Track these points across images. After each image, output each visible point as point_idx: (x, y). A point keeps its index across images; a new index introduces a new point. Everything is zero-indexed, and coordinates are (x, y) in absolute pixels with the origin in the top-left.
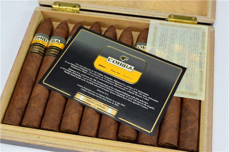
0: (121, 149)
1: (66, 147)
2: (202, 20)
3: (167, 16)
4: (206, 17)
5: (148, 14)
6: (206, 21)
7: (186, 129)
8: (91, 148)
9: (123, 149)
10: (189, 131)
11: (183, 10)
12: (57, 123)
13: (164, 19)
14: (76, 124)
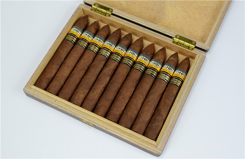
2: (199, 45)
3: (174, 35)
6: (203, 47)
8: (87, 118)
10: (154, 126)
11: (190, 32)
12: (69, 96)
13: (171, 37)
14: (80, 101)
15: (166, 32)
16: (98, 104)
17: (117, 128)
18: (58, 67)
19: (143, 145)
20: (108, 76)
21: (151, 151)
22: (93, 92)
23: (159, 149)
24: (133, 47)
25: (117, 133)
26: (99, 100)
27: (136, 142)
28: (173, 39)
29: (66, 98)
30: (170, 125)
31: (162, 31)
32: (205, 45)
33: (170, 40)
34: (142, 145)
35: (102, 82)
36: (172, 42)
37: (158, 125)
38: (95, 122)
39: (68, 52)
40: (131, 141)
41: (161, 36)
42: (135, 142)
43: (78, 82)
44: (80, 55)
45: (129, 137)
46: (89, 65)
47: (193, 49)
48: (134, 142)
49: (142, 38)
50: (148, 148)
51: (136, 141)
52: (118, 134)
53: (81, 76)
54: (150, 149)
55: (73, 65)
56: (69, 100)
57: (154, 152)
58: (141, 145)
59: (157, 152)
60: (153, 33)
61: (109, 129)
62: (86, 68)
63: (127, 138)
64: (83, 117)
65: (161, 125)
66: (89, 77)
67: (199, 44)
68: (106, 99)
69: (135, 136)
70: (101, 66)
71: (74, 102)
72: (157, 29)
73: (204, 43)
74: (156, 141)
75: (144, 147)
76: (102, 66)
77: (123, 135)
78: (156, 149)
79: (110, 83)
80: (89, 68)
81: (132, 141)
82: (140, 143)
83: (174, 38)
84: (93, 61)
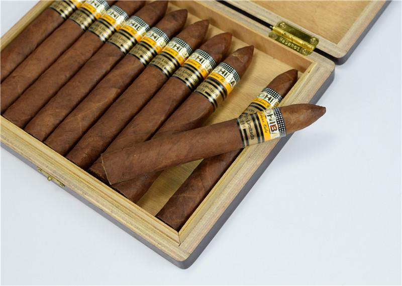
0: (88, 184)
1: (22, 152)
2: (325, 47)
3: (275, 22)
4: (335, 44)
5: (250, 9)
6: (331, 51)
7: (179, 195)
8: (51, 167)
9: (89, 185)
10: (180, 199)
11: (313, 21)
12: (25, 118)
13: (268, 25)
14: (44, 131)
15: (261, 15)
16: (81, 141)
17: (107, 195)
18: (20, 58)
19: (152, 238)
20: (115, 87)
21: (167, 251)
22: (75, 115)
23: (183, 251)
24: (184, 36)
25: (103, 205)
26: (85, 132)
27: (139, 229)
28: (272, 29)
29: (16, 121)
30: (220, 202)
31: (252, 10)
32: (336, 47)
33: (265, 31)
34: (150, 236)
35: (98, 97)
36: (268, 35)
37: (190, 198)
38: (66, 177)
39: (47, 33)
40: (128, 224)
41: (247, 21)
42: (137, 228)
43: (51, 92)
44: (69, 40)
45: (127, 217)
46: (82, 63)
47: (309, 53)
48: (135, 229)
49: (207, 20)
50: (159, 245)
51: (140, 227)
52: (106, 206)
53: (60, 82)
54: (165, 246)
55: (51, 59)
56: (24, 127)
57: (172, 254)
58: (148, 238)
59: (178, 255)
60: (233, 14)
61: (90, 196)
62: (76, 66)
63: (122, 218)
64: (43, 164)
65: (198, 200)
66: (74, 84)
67: (324, 45)
68: (100, 134)
69: (139, 216)
70: (106, 66)
71: (32, 132)
72: (244, 6)
73: (337, 43)
74: (178, 230)
75: (153, 241)
76: (109, 67)
77: (116, 210)
78: (176, 250)
79: (117, 101)
80: (81, 67)
81: (131, 226)
82: (147, 232)
83: (274, 28)
84: (93, 55)
